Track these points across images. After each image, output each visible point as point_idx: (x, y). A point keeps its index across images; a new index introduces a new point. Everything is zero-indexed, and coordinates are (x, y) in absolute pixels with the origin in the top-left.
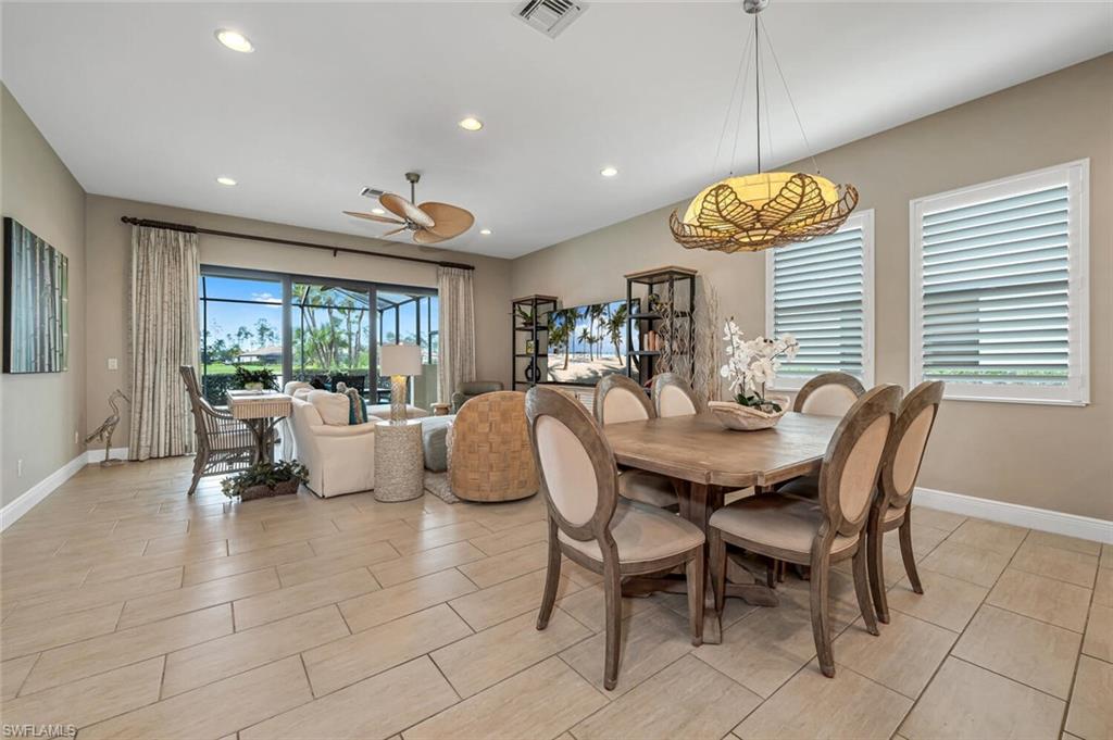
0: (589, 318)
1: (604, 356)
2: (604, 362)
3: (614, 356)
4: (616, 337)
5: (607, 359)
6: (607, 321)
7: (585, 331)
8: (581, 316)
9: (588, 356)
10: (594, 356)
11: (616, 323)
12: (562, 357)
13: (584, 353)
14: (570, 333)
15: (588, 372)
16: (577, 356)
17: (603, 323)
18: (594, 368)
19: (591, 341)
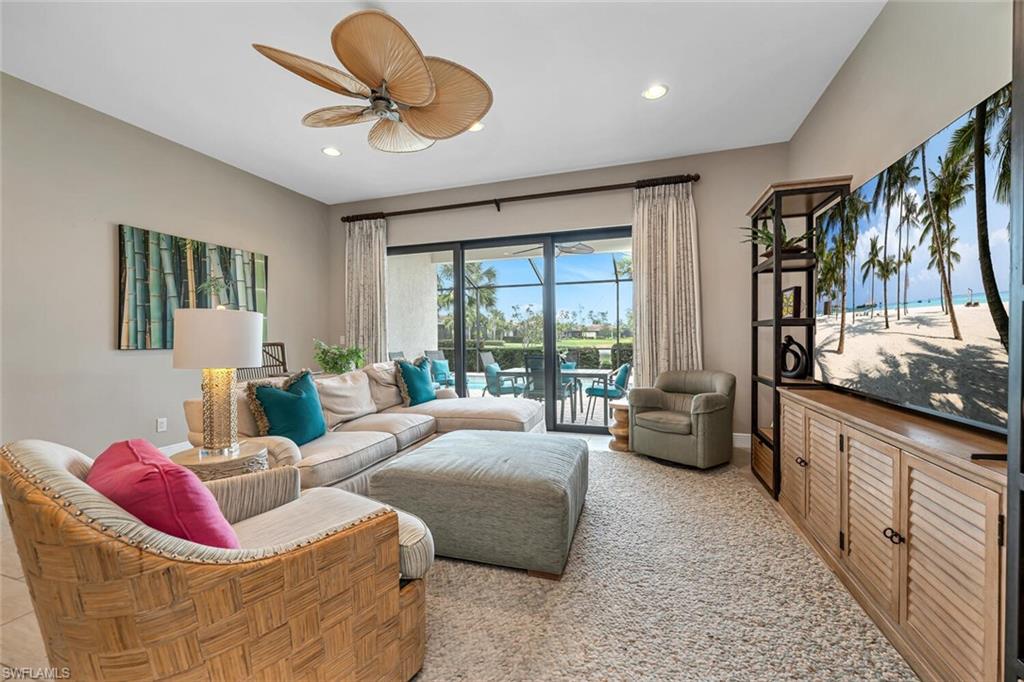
0: (882, 205)
1: (914, 311)
2: (913, 328)
3: (935, 310)
4: (942, 244)
5: (920, 321)
6: (919, 202)
7: (874, 245)
8: (866, 207)
9: (877, 316)
10: (892, 312)
11: (942, 201)
12: (835, 319)
13: (873, 306)
14: (848, 258)
15: (878, 361)
16: (861, 315)
17: (910, 209)
18: (890, 351)
19: (886, 269)
